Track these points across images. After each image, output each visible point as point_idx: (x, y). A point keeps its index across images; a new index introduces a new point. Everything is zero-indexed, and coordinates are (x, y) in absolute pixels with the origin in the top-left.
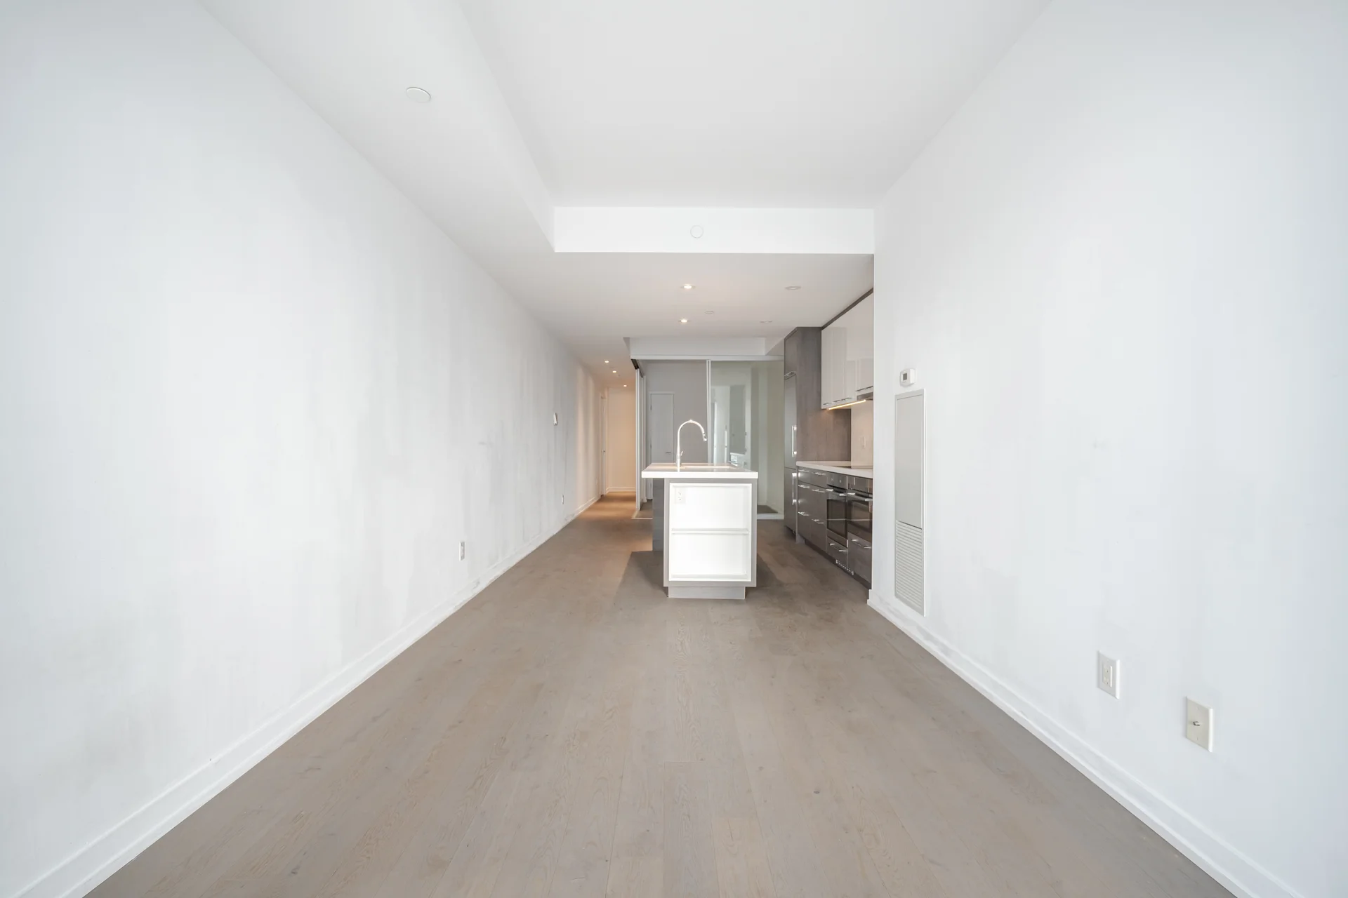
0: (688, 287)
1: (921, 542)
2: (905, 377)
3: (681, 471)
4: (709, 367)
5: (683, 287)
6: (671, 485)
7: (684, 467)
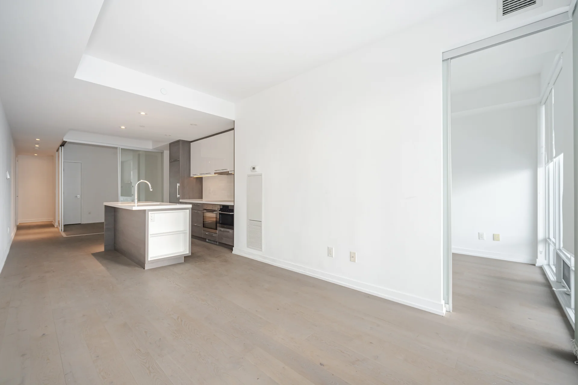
0: (143, 113)
1: (261, 226)
2: (254, 168)
3: (138, 206)
4: (119, 152)
5: (140, 113)
6: (150, 213)
7: (139, 204)
